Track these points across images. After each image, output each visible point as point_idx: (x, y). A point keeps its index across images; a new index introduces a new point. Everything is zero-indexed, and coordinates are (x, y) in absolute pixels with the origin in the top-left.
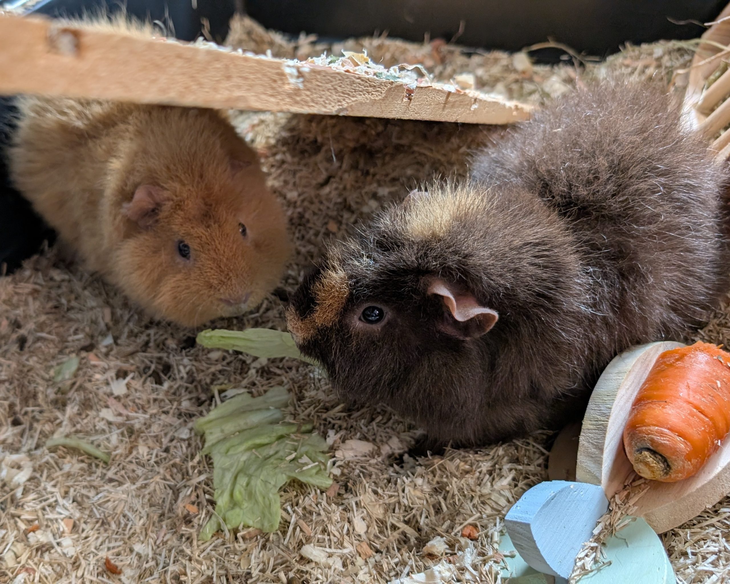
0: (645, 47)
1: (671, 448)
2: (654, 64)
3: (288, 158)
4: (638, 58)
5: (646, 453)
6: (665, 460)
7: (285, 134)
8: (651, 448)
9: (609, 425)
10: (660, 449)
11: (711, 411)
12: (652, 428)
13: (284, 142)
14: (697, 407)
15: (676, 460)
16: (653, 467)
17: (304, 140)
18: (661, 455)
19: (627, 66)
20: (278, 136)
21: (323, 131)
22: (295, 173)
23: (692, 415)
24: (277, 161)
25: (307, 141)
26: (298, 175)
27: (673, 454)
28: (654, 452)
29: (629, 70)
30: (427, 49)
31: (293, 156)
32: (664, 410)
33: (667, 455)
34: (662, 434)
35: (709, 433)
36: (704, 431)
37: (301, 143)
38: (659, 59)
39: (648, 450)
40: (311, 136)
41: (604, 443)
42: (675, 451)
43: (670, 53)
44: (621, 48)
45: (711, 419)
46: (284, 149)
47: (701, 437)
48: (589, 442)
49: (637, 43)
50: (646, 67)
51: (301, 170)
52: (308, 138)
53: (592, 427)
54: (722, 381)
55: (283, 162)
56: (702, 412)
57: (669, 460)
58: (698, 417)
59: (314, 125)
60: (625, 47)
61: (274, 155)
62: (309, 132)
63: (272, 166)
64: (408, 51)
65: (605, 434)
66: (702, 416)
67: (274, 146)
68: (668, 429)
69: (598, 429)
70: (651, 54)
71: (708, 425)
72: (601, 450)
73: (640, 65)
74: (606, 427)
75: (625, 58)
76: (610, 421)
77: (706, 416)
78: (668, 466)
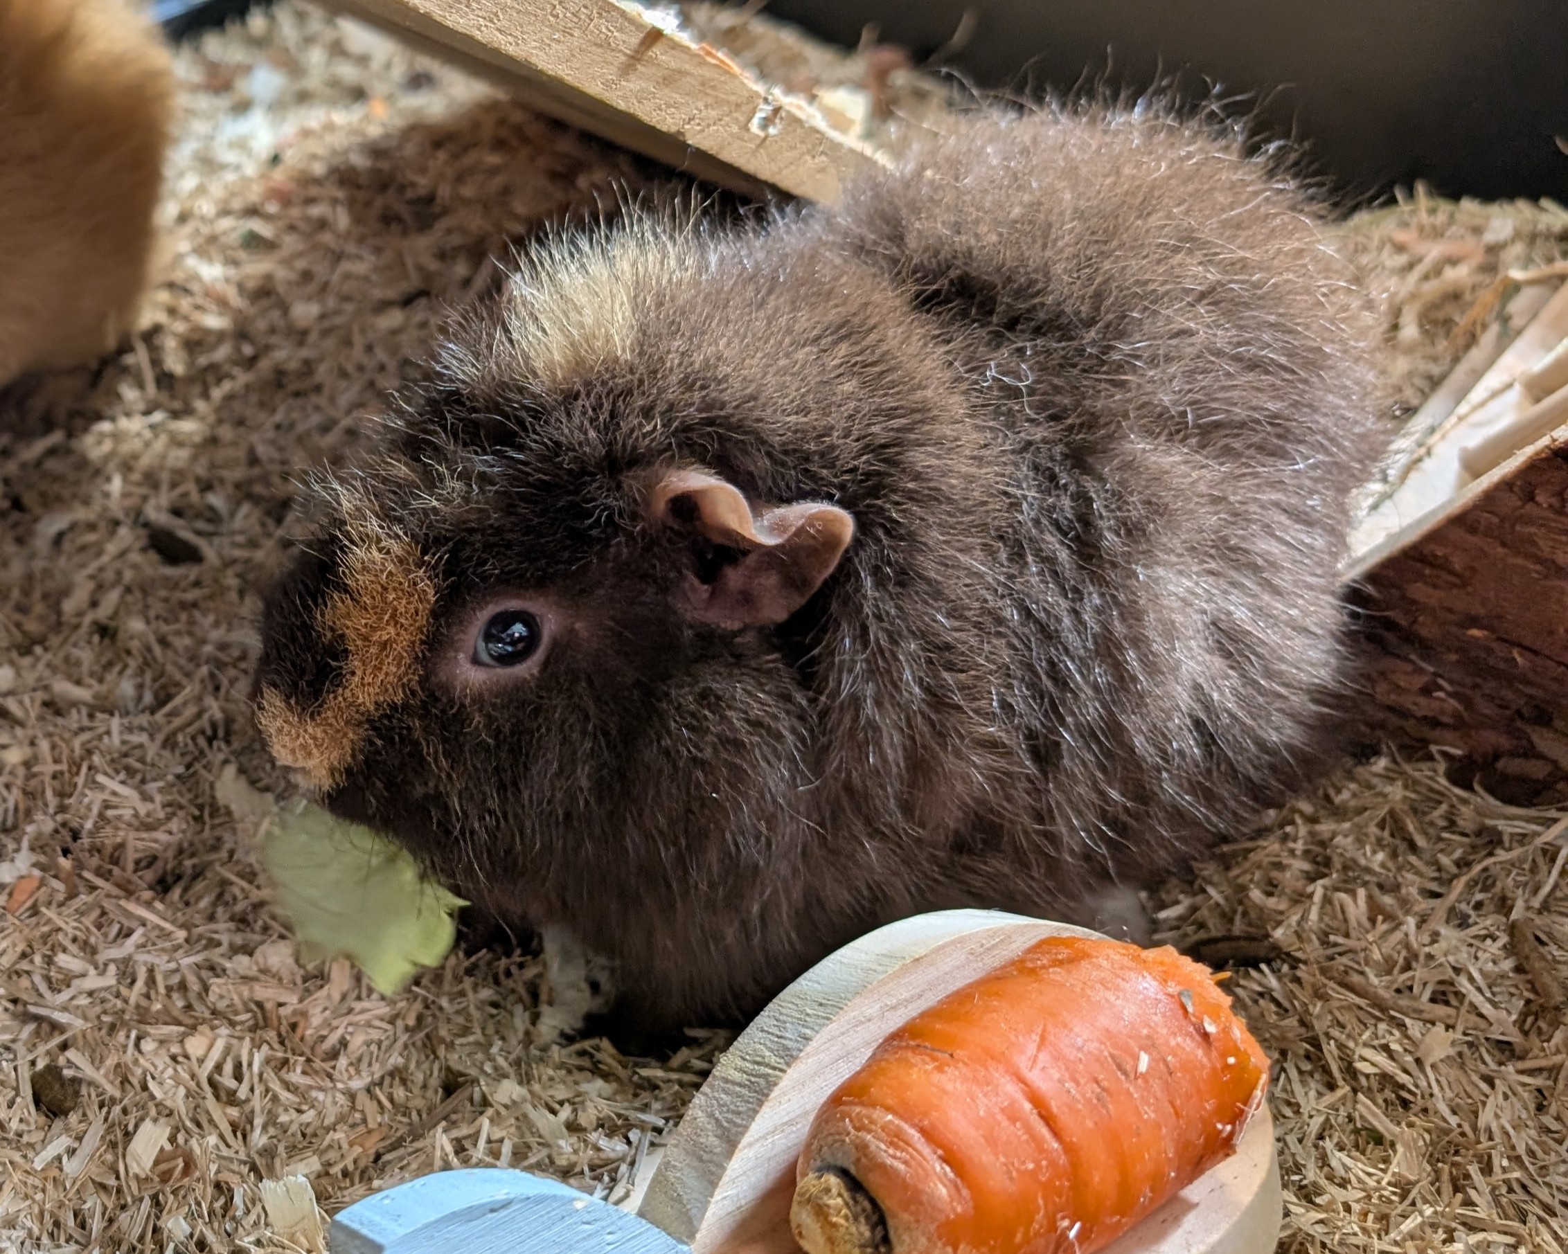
0: (1469, 206)
1: (905, 1186)
2: (1478, 258)
3: (343, 219)
4: (1437, 234)
5: (833, 1181)
6: (879, 1219)
7: (359, 161)
8: (853, 1170)
9: (782, 1084)
10: (873, 1181)
11: (1080, 1126)
12: (877, 1114)
13: (344, 176)
14: (1037, 1101)
15: (908, 1229)
16: (835, 1226)
17: (402, 188)
18: (873, 1201)
19: (1400, 248)
20: (336, 161)
21: (460, 179)
22: (338, 257)
23: (1013, 1115)
24: (308, 219)
25: (410, 194)
26: (346, 266)
27: (906, 1206)
28: (854, 1184)
29: (1402, 259)
30: (857, 66)
31: (357, 219)
32: (936, 1077)
33: (889, 1203)
34: (896, 1139)
35: (1048, 1187)
36: (1033, 1174)
37: (391, 192)
38: (1494, 250)
39: (844, 1173)
40: (423, 183)
41: (746, 1128)
42: (914, 1198)
43: (1533, 238)
44: (1399, 196)
45: (1069, 1148)
46: (340, 194)
47: (1012, 1188)
48: (711, 1115)
49: (1452, 190)
50: (1453, 261)
51: (360, 258)
52: (413, 185)
53: (737, 1076)
54: (1159, 1059)
55: (322, 224)
56: (1048, 1118)
57: (891, 1223)
58: (1028, 1129)
59: (442, 155)
60: (1411, 195)
61: (310, 201)
62: (423, 170)
63: (292, 228)
64: (805, 61)
65: (761, 1103)
66: (1044, 1131)
67: (317, 181)
68: (922, 1131)
69: (750, 1086)
70: (1477, 231)
71: (1053, 1164)
72: (731, 1144)
73: (1434, 251)
74: (771, 1085)
75: (1404, 225)
76: (793, 1073)
77: (1056, 1134)
78: (886, 1240)
